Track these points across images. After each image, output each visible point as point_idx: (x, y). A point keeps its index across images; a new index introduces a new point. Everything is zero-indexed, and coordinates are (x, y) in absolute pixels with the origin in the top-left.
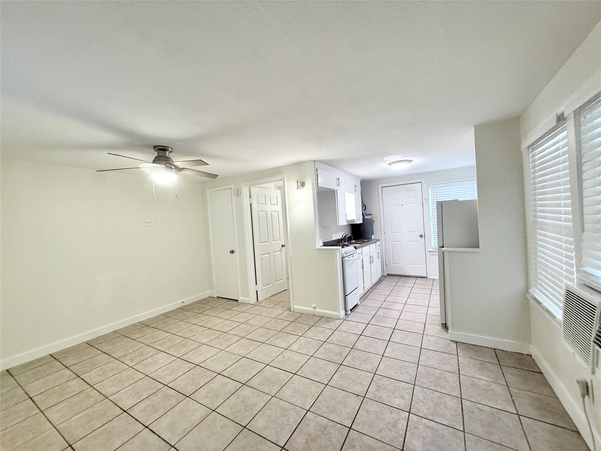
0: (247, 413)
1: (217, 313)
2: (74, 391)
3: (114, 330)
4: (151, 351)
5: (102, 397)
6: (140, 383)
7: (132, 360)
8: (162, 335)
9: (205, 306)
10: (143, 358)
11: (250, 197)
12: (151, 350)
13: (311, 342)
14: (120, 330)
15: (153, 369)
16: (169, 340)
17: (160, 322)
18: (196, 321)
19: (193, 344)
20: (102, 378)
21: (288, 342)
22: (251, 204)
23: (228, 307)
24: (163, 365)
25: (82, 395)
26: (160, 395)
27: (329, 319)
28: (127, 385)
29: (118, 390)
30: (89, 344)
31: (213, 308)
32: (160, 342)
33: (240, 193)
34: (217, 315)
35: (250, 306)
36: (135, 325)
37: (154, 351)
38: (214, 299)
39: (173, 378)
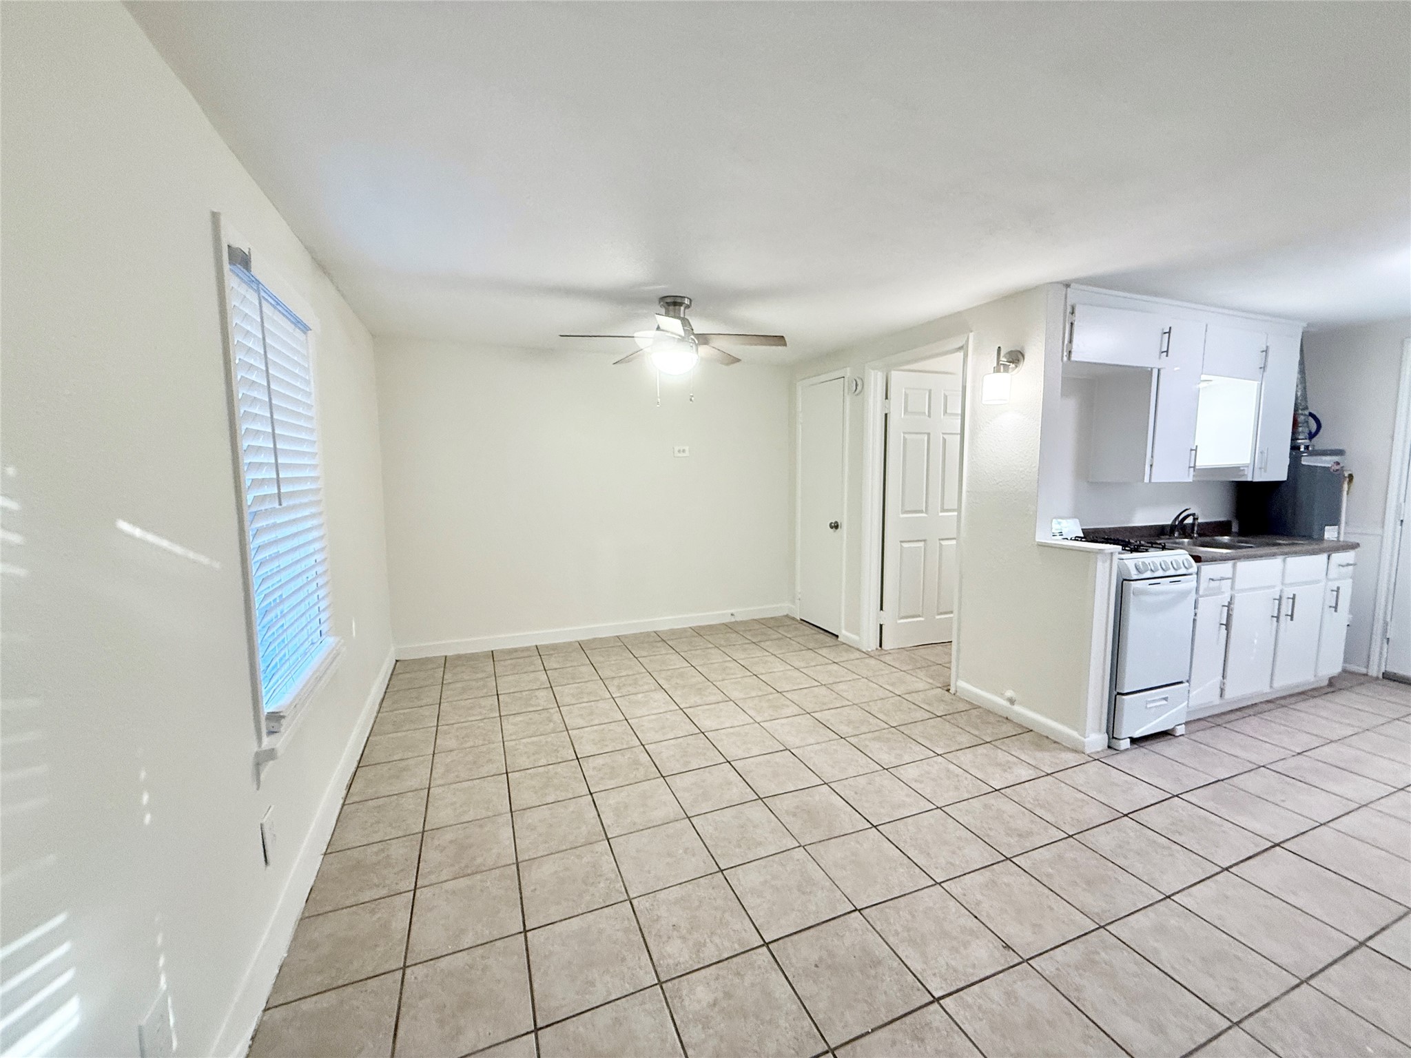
0: (737, 850)
1: (783, 651)
2: (538, 705)
3: (618, 634)
4: (650, 684)
5: (562, 727)
6: (612, 726)
7: (619, 688)
8: (676, 662)
9: (770, 632)
10: (634, 691)
11: (887, 398)
12: (651, 682)
13: (957, 776)
14: (626, 636)
15: (639, 713)
16: (681, 675)
17: (684, 640)
18: (739, 655)
19: (715, 694)
20: (573, 701)
21: (899, 756)
22: (886, 415)
23: (811, 645)
24: (655, 711)
25: (545, 714)
26: (628, 755)
27: (1045, 741)
28: (596, 722)
29: (585, 725)
30: (581, 646)
31: (782, 638)
32: (669, 673)
33: (863, 387)
34: (782, 655)
35: (857, 654)
36: (648, 634)
37: (653, 685)
38: (795, 622)
39: (658, 737)
